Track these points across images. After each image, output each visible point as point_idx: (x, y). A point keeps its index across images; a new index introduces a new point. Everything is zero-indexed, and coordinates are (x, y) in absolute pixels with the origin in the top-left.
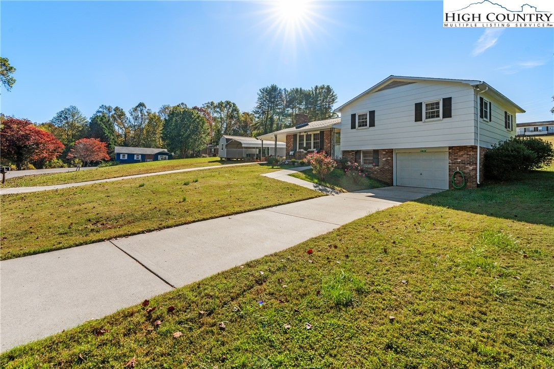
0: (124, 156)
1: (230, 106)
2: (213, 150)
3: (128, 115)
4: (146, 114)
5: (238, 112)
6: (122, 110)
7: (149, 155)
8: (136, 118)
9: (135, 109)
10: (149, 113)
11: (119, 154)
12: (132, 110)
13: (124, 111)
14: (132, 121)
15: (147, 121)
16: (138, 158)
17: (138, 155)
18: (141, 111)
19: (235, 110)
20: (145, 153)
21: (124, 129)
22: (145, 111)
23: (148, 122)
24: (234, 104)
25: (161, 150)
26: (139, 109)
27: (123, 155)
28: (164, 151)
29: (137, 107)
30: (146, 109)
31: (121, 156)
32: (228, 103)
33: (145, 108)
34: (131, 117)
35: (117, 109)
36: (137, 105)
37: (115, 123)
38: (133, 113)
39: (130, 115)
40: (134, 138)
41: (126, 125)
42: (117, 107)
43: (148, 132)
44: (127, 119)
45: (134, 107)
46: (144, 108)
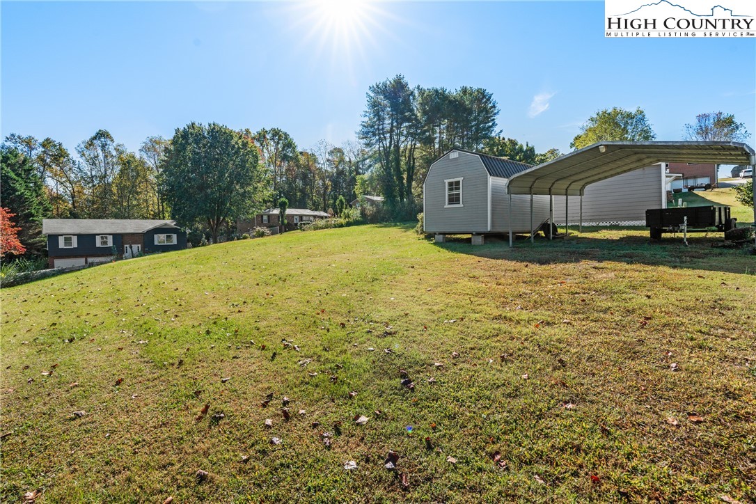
0: (68, 240)
1: (279, 139)
2: (265, 218)
3: (74, 155)
4: (114, 153)
5: (294, 148)
6: (60, 145)
7: (133, 234)
8: (93, 161)
9: (90, 144)
10: (120, 153)
11: (53, 238)
12: (83, 146)
13: (64, 146)
14: (86, 168)
15: (118, 169)
16: (105, 243)
17: (104, 236)
18: (103, 146)
19: (289, 145)
20: (123, 231)
21: (68, 184)
22: (111, 149)
23: (121, 171)
24: (285, 134)
25: (158, 223)
26: (97, 142)
27: (66, 239)
28: (166, 224)
29: (95, 138)
30: (115, 144)
31: (61, 240)
32: (276, 133)
33: (112, 141)
34: (81, 160)
35: (47, 143)
36: (93, 135)
37: (48, 173)
38: (87, 153)
39: (79, 155)
40: (93, 203)
41: (73, 175)
42: (47, 140)
43: (121, 188)
44: (74, 163)
45: (88, 139)
46: (109, 142)
